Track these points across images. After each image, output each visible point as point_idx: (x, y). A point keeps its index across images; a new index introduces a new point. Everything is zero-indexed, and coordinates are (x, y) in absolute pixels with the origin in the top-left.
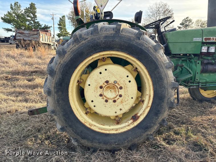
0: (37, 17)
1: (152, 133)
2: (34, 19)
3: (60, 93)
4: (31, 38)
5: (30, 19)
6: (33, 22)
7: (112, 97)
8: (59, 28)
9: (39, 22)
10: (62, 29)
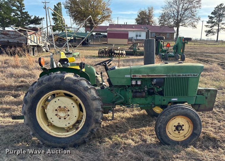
0: (24, 7)
1: (86, 137)
2: (21, 9)
3: (31, 114)
4: (17, 40)
5: (16, 9)
6: (19, 13)
7: (63, 116)
8: (54, 19)
9: (27, 13)
10: (57, 21)
